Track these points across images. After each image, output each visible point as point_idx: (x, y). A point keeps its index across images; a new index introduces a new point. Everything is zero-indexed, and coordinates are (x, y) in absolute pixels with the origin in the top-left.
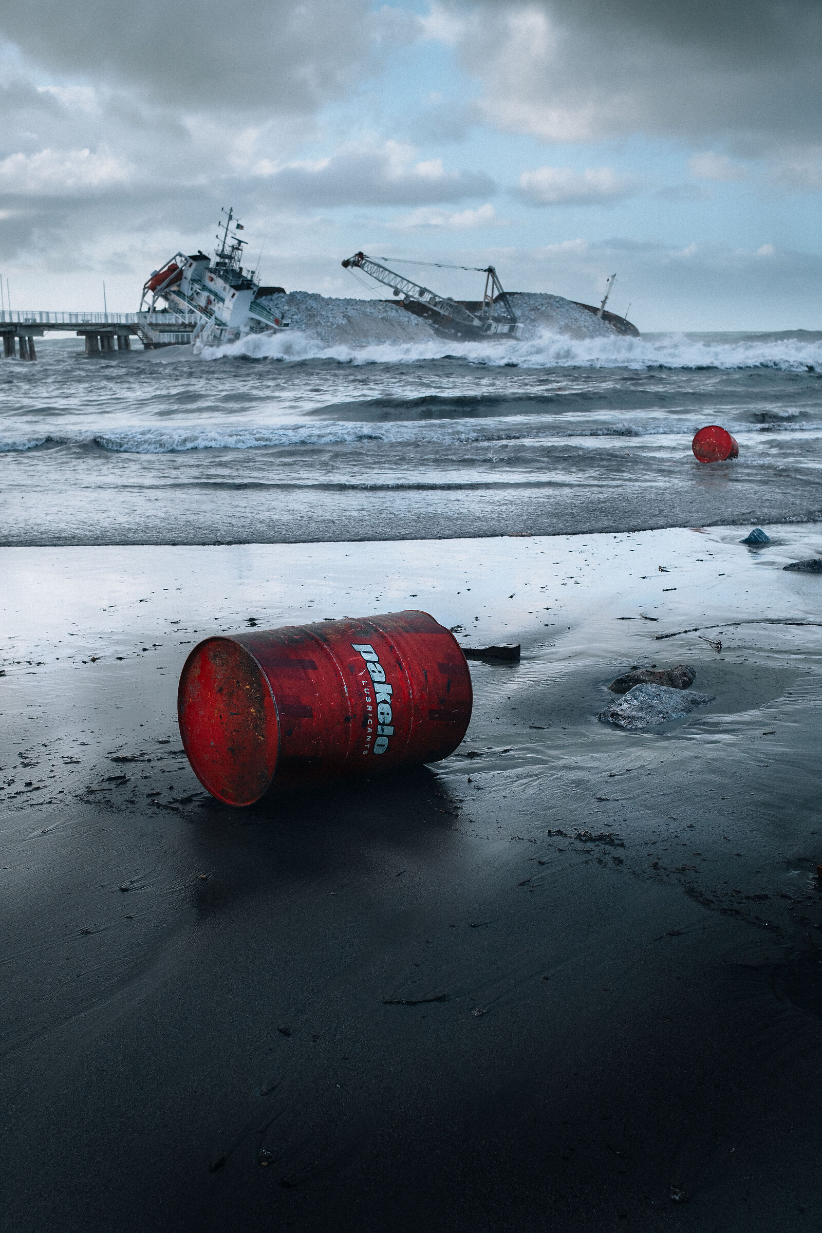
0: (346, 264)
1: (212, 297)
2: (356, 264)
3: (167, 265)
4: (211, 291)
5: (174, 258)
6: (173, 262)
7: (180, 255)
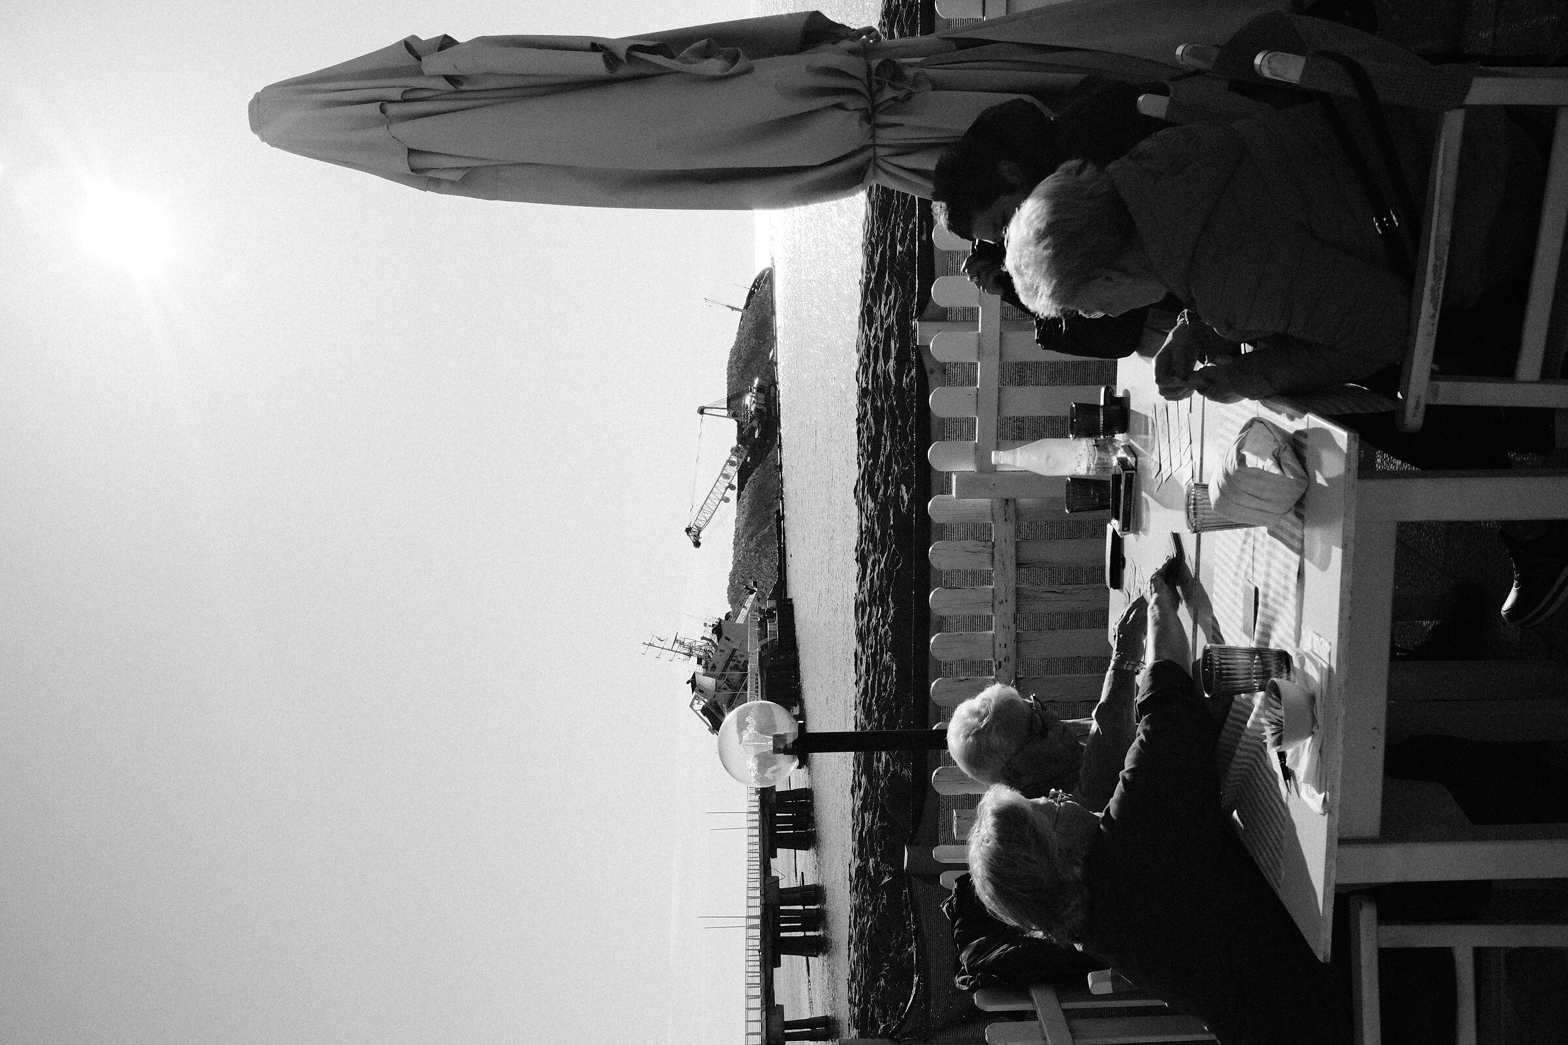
0: (697, 544)
1: (732, 664)
2: (697, 536)
3: (701, 718)
4: (726, 667)
5: (695, 711)
6: (700, 712)
7: (691, 705)
